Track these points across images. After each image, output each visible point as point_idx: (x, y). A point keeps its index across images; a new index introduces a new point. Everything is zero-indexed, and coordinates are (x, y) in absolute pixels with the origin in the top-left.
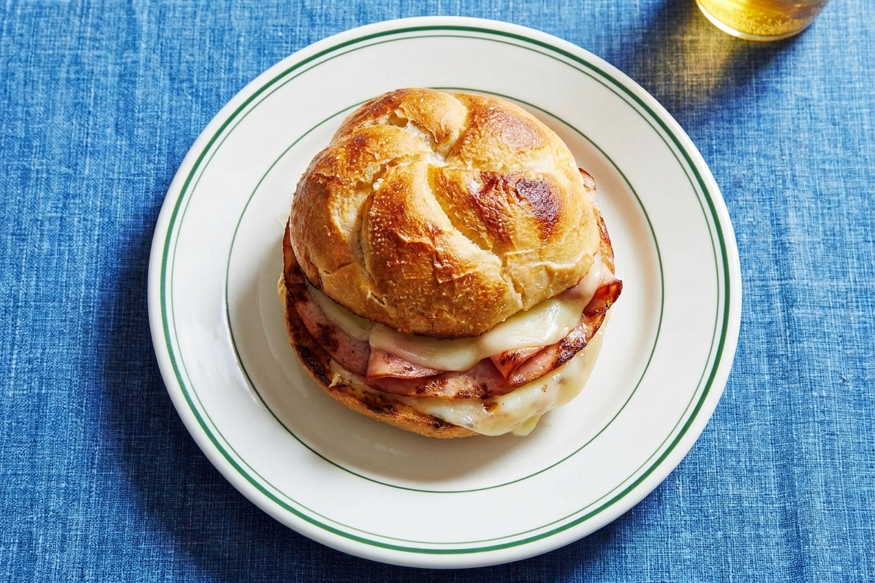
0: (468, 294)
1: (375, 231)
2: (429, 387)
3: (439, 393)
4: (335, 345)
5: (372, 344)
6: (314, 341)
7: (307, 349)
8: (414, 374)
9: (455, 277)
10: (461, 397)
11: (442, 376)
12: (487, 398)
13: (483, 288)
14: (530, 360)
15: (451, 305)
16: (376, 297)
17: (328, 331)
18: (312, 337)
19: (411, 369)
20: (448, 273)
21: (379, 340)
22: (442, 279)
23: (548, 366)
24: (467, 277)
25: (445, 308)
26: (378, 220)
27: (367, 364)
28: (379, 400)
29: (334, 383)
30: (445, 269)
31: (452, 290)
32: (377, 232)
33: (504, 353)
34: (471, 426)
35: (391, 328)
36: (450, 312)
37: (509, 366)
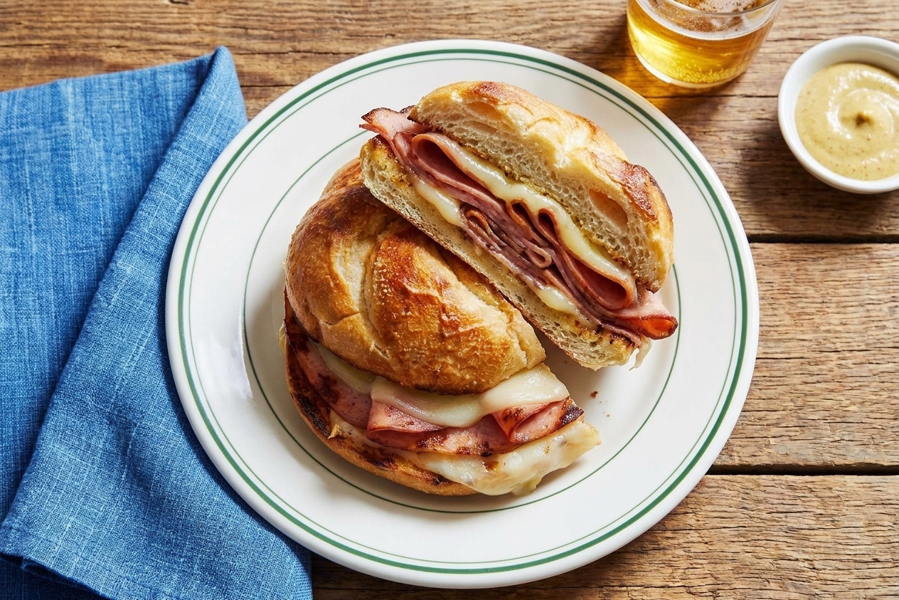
0: (475, 348)
1: (381, 282)
2: (429, 442)
3: (439, 449)
4: (336, 397)
5: (373, 397)
6: (315, 392)
7: (307, 398)
8: (414, 428)
9: (461, 330)
10: (463, 454)
11: (444, 432)
12: (489, 456)
13: (489, 343)
14: (532, 417)
15: (457, 359)
16: (380, 350)
17: (329, 382)
18: (312, 386)
19: (412, 423)
20: (455, 326)
21: (380, 393)
22: (448, 332)
23: (551, 425)
24: (473, 331)
25: (450, 361)
26: (385, 271)
27: (368, 416)
28: (378, 453)
29: (333, 435)
30: (452, 322)
31: (458, 343)
32: (384, 282)
33: (507, 410)
34: (471, 483)
35: (392, 382)
36: (455, 366)
37: (511, 423)
